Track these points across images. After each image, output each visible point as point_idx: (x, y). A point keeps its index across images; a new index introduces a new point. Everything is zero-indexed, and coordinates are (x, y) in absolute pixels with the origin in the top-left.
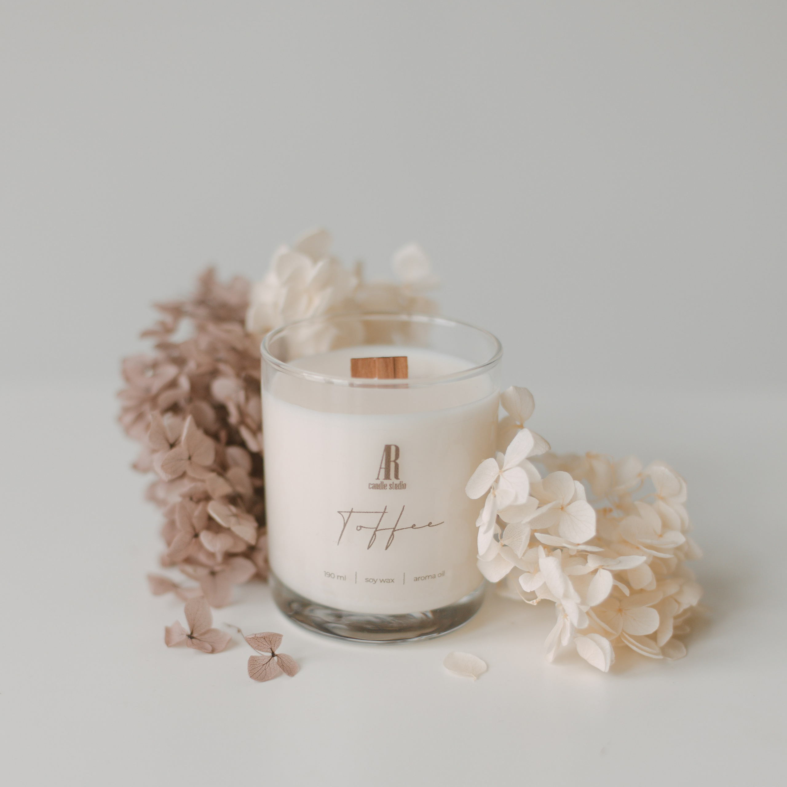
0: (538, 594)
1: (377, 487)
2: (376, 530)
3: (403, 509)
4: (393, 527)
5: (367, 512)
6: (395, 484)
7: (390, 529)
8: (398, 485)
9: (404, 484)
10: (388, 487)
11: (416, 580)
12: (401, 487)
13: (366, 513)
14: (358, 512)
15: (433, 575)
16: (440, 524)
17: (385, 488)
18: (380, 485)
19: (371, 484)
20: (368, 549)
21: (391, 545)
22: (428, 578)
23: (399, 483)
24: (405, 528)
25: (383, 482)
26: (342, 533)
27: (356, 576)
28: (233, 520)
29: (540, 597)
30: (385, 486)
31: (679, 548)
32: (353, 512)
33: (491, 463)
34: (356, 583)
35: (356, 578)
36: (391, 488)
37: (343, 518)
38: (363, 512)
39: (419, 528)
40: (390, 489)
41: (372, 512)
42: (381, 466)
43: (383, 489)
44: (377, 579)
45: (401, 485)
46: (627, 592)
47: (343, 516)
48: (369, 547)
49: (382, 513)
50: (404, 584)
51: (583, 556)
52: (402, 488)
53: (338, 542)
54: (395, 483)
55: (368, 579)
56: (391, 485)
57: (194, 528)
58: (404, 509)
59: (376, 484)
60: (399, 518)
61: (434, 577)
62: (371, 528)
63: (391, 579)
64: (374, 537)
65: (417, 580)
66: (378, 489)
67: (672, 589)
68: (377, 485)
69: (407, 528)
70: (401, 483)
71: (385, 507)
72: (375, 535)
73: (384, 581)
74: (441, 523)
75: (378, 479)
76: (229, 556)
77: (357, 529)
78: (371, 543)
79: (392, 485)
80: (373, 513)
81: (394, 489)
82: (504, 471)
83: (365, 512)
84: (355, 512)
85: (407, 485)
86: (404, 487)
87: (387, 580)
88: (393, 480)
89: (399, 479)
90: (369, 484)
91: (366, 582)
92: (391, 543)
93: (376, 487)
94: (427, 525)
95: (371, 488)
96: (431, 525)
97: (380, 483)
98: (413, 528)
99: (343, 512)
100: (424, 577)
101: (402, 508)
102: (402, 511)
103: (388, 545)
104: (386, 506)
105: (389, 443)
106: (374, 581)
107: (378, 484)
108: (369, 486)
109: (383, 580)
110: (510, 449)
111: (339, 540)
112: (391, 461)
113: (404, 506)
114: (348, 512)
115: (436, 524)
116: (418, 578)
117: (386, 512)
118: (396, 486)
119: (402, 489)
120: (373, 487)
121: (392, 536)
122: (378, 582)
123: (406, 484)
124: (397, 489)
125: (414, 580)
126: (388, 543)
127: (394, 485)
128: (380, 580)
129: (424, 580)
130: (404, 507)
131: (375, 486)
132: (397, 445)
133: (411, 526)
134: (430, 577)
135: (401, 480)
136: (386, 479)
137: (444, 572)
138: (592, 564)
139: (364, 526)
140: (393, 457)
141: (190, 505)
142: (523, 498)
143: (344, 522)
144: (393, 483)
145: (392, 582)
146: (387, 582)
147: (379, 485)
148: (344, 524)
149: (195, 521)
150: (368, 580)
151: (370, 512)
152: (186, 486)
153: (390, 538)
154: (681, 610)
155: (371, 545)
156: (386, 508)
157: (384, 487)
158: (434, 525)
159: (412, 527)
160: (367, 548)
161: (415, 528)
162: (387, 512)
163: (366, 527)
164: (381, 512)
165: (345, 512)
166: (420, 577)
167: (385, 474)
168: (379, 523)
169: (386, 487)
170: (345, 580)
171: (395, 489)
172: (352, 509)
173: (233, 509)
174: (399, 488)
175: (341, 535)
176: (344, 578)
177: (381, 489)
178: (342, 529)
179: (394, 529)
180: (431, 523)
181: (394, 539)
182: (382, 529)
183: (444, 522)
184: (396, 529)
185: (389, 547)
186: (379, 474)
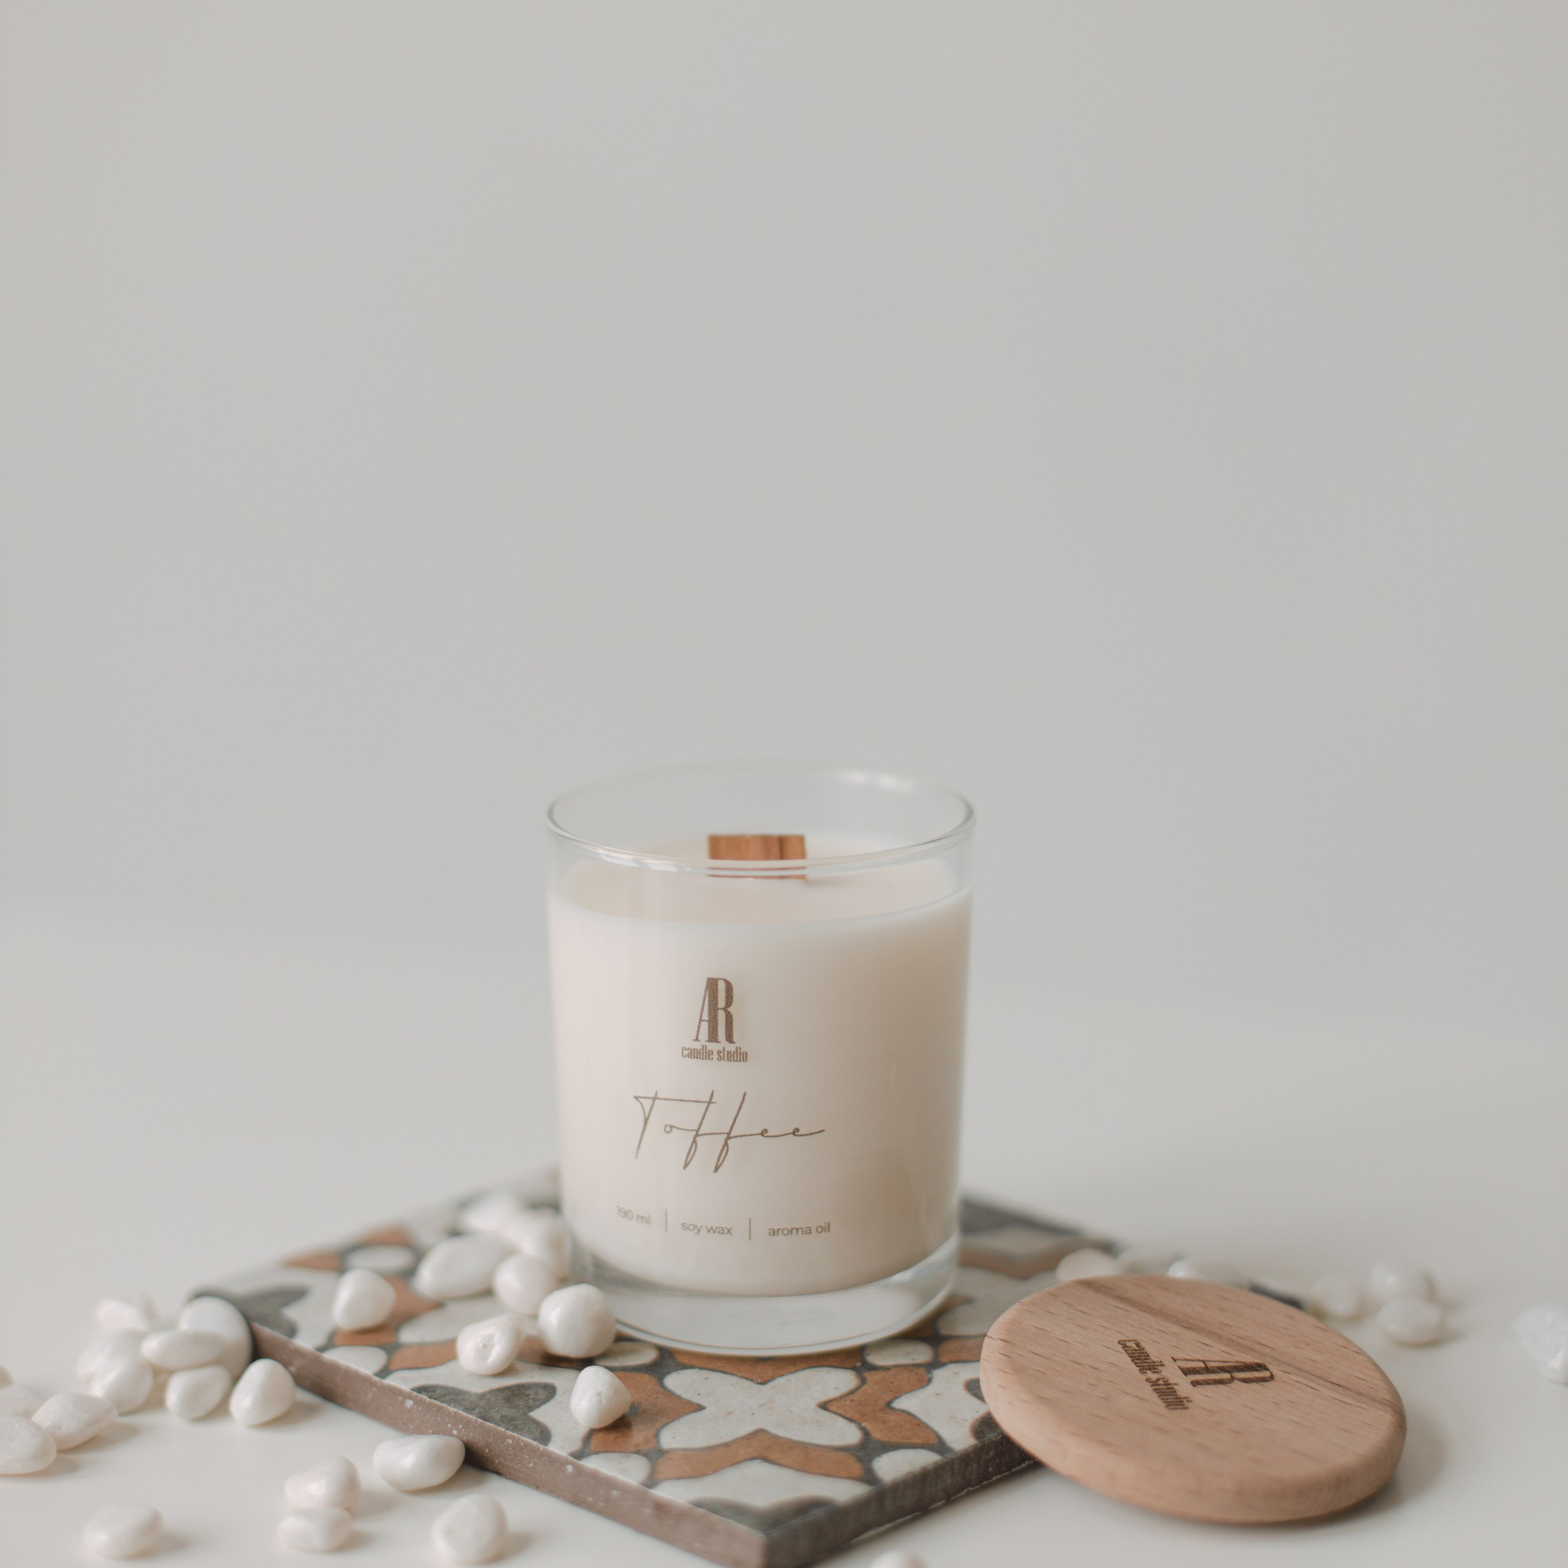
1: (696, 1055)
2: (697, 1135)
3: (744, 1098)
4: (727, 1130)
5: (681, 1100)
6: (728, 1052)
7: (721, 1133)
8: (732, 1053)
10: (715, 1056)
11: (772, 1233)
12: (738, 1058)
15: (806, 1228)
16: (816, 1133)
17: (709, 1058)
19: (686, 1049)
20: (684, 1169)
22: (797, 1233)
23: (734, 1049)
24: (749, 1135)
25: (706, 1046)
26: (642, 1136)
30: (711, 1053)
32: (658, 1099)
37: (644, 1110)
40: (718, 1059)
41: (690, 1101)
42: (701, 1017)
43: (706, 1059)
44: (702, 1226)
45: (739, 1053)
47: (642, 1105)
48: (686, 1165)
50: (750, 1239)
54: (727, 1049)
55: (685, 1223)
56: (721, 1053)
58: (746, 1100)
60: (737, 1114)
61: (809, 1231)
62: (688, 1130)
63: (727, 1228)
64: (694, 1147)
65: (774, 1234)
66: (697, 1058)
71: (711, 1092)
72: (696, 1144)
74: (820, 1132)
75: (697, 1039)
77: (665, 1130)
78: (690, 1157)
80: (691, 1103)
81: (726, 1060)
83: (678, 1100)
84: (660, 1099)
88: (723, 1044)
89: (734, 1043)
90: (683, 1049)
91: (683, 1229)
92: (723, 1161)
93: (694, 1054)
94: (791, 1133)
95: (686, 1056)
96: (799, 1133)
97: (701, 1048)
98: (764, 1136)
100: (788, 1230)
101: (742, 1096)
102: (742, 1103)
104: (713, 1092)
105: (715, 977)
107: (697, 1049)
108: (683, 1053)
109: (712, 1228)
112: (718, 1009)
113: (745, 1094)
114: (649, 1098)
115: (808, 1133)
116: (776, 1230)
117: (712, 1103)
119: (740, 1061)
121: (726, 1148)
122: (704, 1231)
123: (748, 1052)
124: (731, 1061)
125: (769, 1233)
126: (718, 1161)
127: (726, 1053)
129: (789, 1234)
131: (693, 1052)
133: (760, 1132)
134: (800, 1230)
135: (737, 1045)
136: (711, 1042)
137: (829, 1225)
140: (722, 1003)
143: (645, 1117)
144: (724, 1049)
145: (729, 1234)
146: (719, 1233)
147: (700, 1052)
150: (687, 1226)
155: (689, 1162)
156: (712, 1095)
159: (762, 1134)
160: (683, 1167)
161: (767, 1137)
162: (714, 1103)
163: (680, 1127)
165: (645, 1098)
167: (709, 1032)
168: (702, 1122)
169: (711, 1056)
171: (728, 1060)
172: (657, 1093)
175: (641, 1140)
176: (648, 1220)
177: (703, 1059)
178: (641, 1130)
179: (729, 1134)
180: (798, 1130)
181: (729, 1153)
182: (707, 1134)
183: (824, 1131)
184: (732, 1135)
185: (721, 1168)
186: (698, 1031)
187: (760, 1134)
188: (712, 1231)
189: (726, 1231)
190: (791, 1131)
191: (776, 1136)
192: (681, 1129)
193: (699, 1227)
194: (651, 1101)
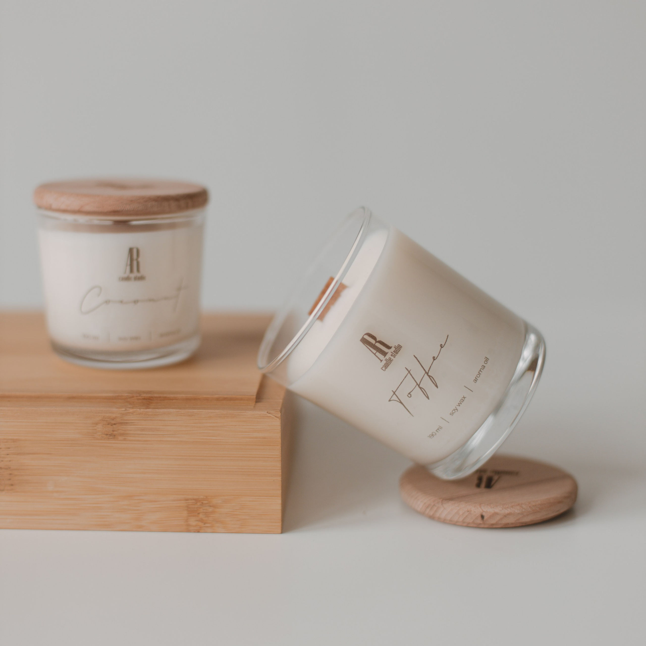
9: (398, 346)
13: (402, 384)
14: (397, 389)
18: (387, 362)
21: (436, 382)
27: (444, 419)
34: (449, 422)
35: (445, 420)
36: (394, 357)
38: (399, 386)
39: (438, 355)
49: (409, 374)
52: (400, 349)
53: (411, 415)
59: (384, 364)
68: (386, 364)
69: (432, 364)
70: (396, 347)
73: (460, 403)
79: (392, 354)
85: (400, 344)
86: (400, 347)
87: (461, 401)
99: (391, 398)
103: (435, 384)
106: (455, 409)
111: (410, 413)
118: (396, 352)
120: (385, 368)
128: (457, 405)
130: (415, 357)
132: (366, 333)
139: (410, 391)
148: (400, 403)
151: (403, 381)
153: (431, 380)
157: (390, 360)
158: (444, 343)
164: (407, 374)
166: (476, 377)
174: (398, 351)
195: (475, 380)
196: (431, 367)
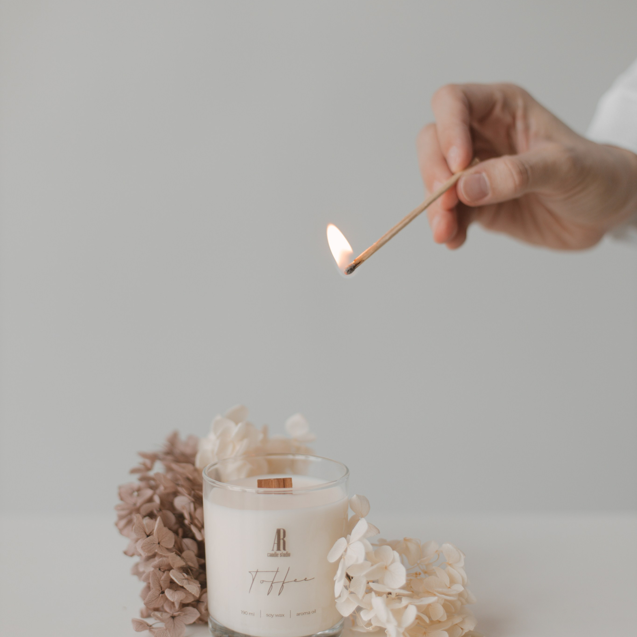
0: (373, 622)
2: (272, 583)
3: (289, 569)
4: (283, 580)
5: (267, 572)
7: (281, 582)
8: (285, 554)
10: (279, 555)
12: (287, 556)
14: (261, 572)
16: (312, 579)
17: (277, 556)
19: (269, 554)
22: (306, 614)
24: (291, 582)
25: (276, 552)
26: (252, 585)
27: (261, 613)
28: (185, 581)
29: (375, 624)
31: (460, 595)
33: (343, 540)
34: (261, 617)
35: (261, 614)
36: (281, 556)
37: (252, 575)
38: (264, 572)
41: (270, 571)
42: (274, 542)
44: (274, 615)
45: (287, 554)
46: (427, 620)
48: (268, 594)
49: (276, 572)
50: (290, 617)
51: (399, 597)
56: (281, 554)
57: (161, 588)
60: (287, 575)
61: (309, 613)
62: (269, 582)
64: (271, 587)
65: (298, 615)
66: (273, 557)
67: (457, 620)
71: (277, 568)
76: (183, 605)
77: (261, 582)
78: (270, 591)
82: (350, 544)
84: (259, 572)
86: (289, 555)
88: (282, 551)
90: (268, 554)
92: (282, 591)
93: (272, 555)
95: (269, 556)
96: (307, 580)
100: (303, 613)
102: (288, 571)
105: (279, 528)
109: (277, 615)
110: (354, 531)
111: (250, 590)
112: (280, 539)
113: (289, 567)
114: (255, 572)
115: (310, 579)
121: (282, 587)
122: (274, 616)
123: (290, 553)
126: (280, 591)
127: (283, 555)
128: (275, 615)
129: (303, 615)
132: (284, 529)
133: (294, 580)
134: (307, 613)
135: (287, 551)
136: (278, 550)
137: (315, 610)
138: (405, 602)
139: (265, 580)
140: (282, 537)
141: (159, 573)
142: (361, 559)
143: (253, 578)
144: (282, 552)
146: (280, 616)
147: (274, 554)
148: (253, 579)
149: (161, 582)
150: (268, 615)
152: (157, 561)
154: (464, 633)
155: (270, 593)
156: (278, 569)
160: (267, 595)
161: (296, 582)
162: (279, 571)
163: (266, 581)
165: (253, 572)
166: (300, 613)
167: (277, 547)
168: (274, 579)
170: (254, 615)
171: (284, 556)
172: (258, 570)
173: (185, 575)
175: (251, 587)
176: (253, 614)
177: (275, 557)
178: (252, 583)
179: (284, 582)
180: (306, 578)
181: (284, 588)
182: (276, 582)
183: (314, 578)
184: (285, 582)
185: (281, 594)
186: (273, 547)
187: (294, 581)
188: (277, 616)
189: (282, 615)
190: (304, 579)
191: (299, 581)
192: (267, 581)
193: (273, 615)
194: (255, 573)
195: (298, 614)
196: (289, 582)
